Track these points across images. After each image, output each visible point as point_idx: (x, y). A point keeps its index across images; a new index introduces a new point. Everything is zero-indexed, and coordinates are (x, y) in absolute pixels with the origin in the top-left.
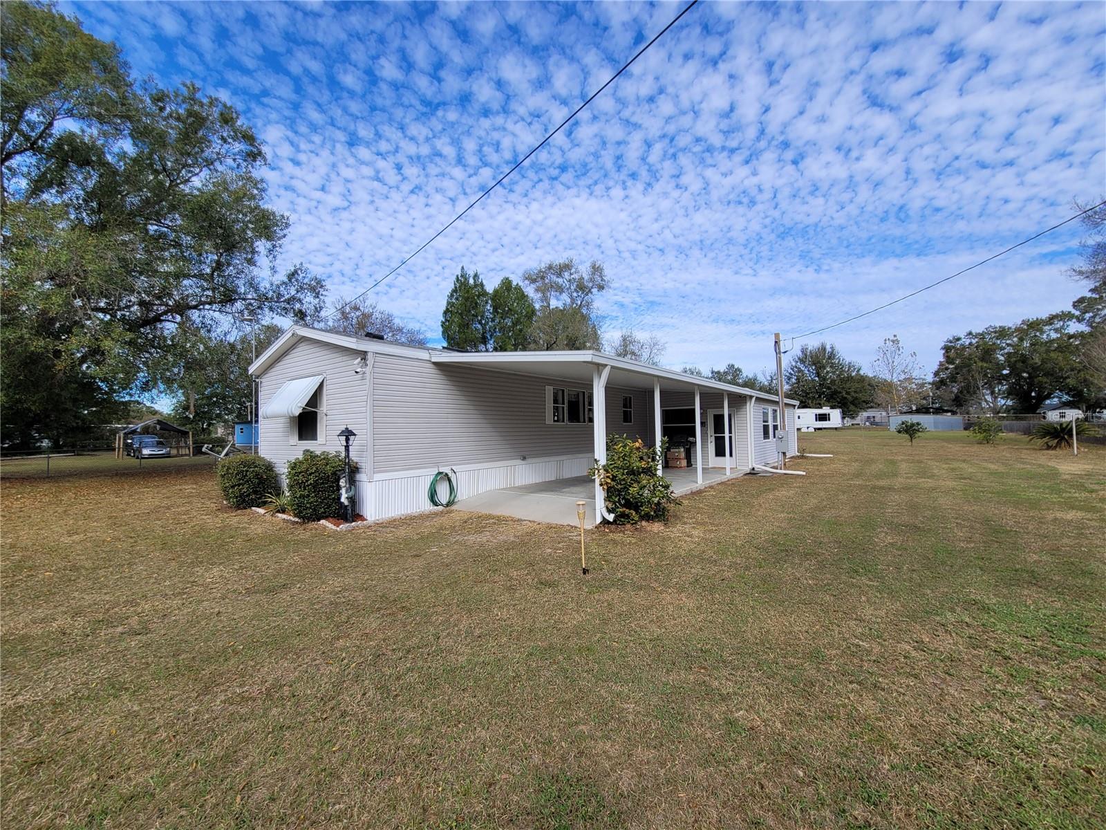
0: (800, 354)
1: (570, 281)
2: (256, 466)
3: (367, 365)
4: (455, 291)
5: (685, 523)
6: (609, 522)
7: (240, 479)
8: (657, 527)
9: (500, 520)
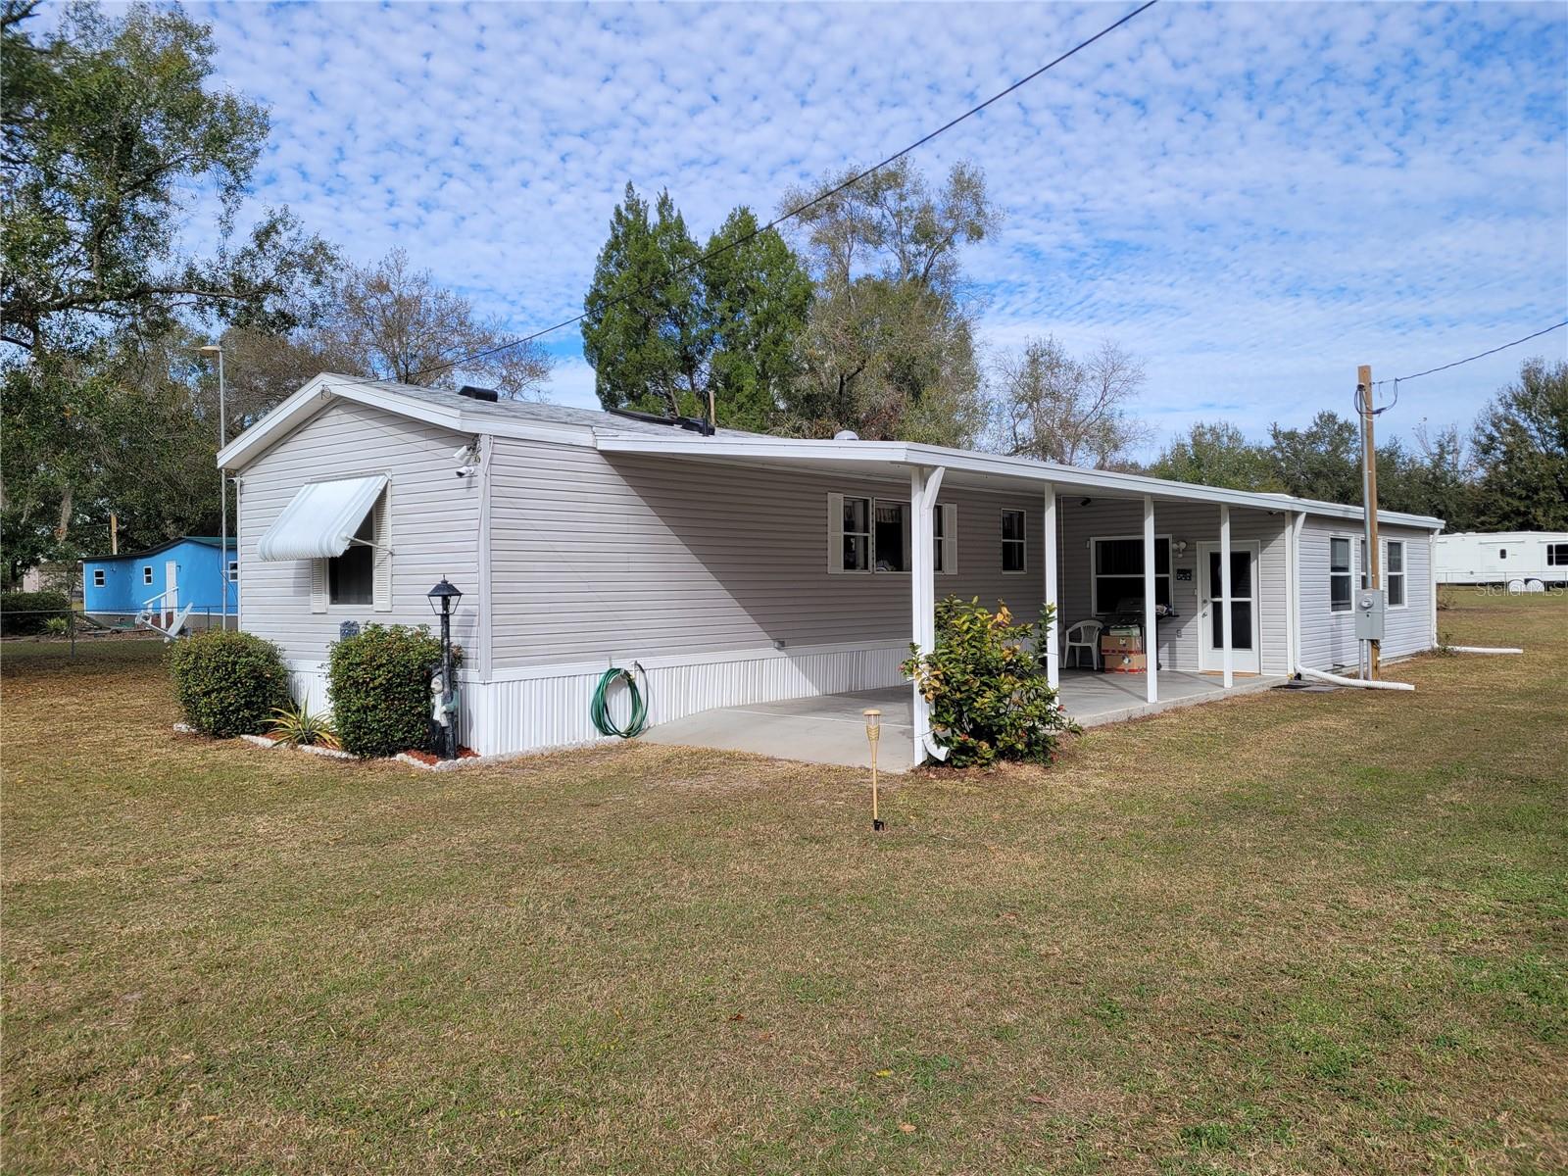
0: (1519, 385)
1: (898, 214)
2: (249, 655)
3: (478, 460)
4: (614, 245)
5: (1085, 768)
6: (937, 763)
7: (221, 679)
8: (1028, 771)
9: (731, 758)
